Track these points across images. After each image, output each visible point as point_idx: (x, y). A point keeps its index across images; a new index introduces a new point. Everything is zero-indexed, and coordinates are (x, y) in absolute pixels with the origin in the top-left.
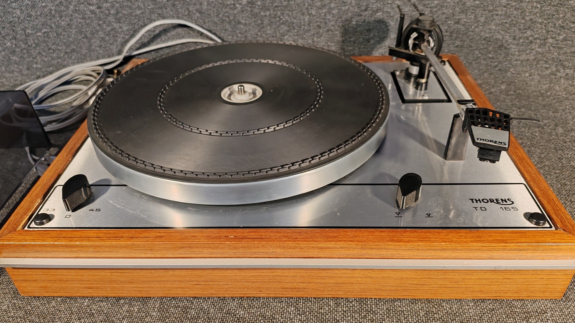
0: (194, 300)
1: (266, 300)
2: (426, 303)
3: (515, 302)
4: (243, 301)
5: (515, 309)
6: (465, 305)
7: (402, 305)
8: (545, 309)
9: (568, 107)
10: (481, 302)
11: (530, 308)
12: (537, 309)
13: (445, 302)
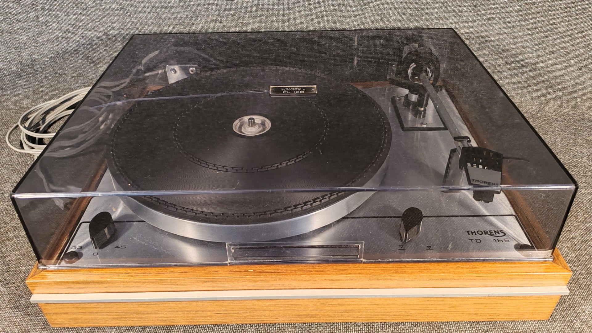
0: (215, 327)
1: (282, 326)
2: (427, 326)
3: (507, 323)
4: (260, 327)
5: (507, 330)
6: (462, 327)
7: (406, 327)
8: (534, 329)
9: (557, 129)
10: (476, 323)
11: (521, 329)
12: (527, 329)
13: (444, 324)
